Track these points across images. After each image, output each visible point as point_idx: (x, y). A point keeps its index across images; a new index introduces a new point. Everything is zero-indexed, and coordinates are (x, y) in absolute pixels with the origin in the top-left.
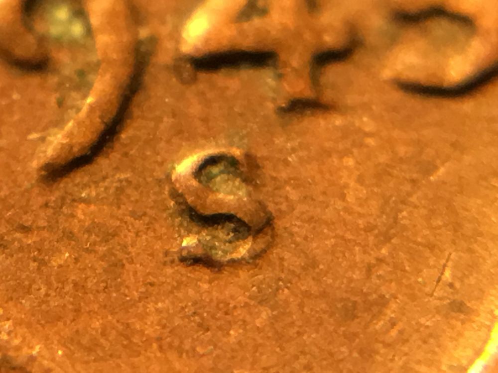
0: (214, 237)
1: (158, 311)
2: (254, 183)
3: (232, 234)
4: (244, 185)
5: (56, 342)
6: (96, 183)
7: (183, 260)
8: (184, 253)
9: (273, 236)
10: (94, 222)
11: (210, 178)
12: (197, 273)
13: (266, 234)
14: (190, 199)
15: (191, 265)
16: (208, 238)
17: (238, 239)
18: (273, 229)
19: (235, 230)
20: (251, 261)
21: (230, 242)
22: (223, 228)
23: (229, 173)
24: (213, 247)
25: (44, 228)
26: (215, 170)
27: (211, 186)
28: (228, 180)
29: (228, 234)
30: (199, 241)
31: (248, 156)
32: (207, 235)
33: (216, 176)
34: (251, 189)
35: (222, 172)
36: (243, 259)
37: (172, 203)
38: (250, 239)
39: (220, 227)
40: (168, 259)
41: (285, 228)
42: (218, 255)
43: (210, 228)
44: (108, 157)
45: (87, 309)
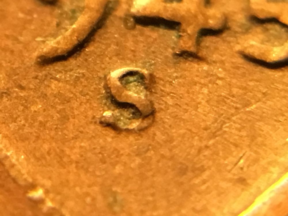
0: (121, 115)
1: (81, 147)
2: (151, 90)
3: (131, 115)
4: (145, 90)
5: (22, 151)
6: (66, 71)
7: (101, 123)
8: (103, 120)
9: (153, 121)
10: (59, 92)
11: (128, 83)
12: (107, 132)
13: (150, 119)
14: (113, 91)
15: (105, 127)
16: (118, 114)
17: (134, 118)
18: (154, 117)
19: (133, 113)
20: (138, 132)
21: (129, 119)
22: (127, 111)
23: (139, 82)
24: (119, 120)
25: (32, 89)
26: (131, 79)
27: (127, 86)
28: (137, 86)
29: (129, 115)
30: (113, 114)
31: (151, 76)
32: (118, 113)
33: (131, 82)
34: (148, 93)
35: (135, 81)
36: (134, 129)
37: (104, 92)
38: (140, 120)
39: (126, 110)
40: (94, 121)
41: (161, 118)
42: (121, 125)
43: (121, 109)
44: (76, 59)
45: (43, 138)
